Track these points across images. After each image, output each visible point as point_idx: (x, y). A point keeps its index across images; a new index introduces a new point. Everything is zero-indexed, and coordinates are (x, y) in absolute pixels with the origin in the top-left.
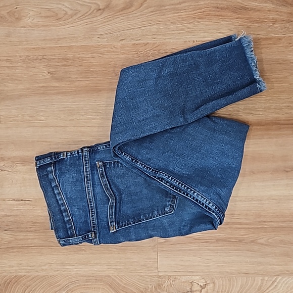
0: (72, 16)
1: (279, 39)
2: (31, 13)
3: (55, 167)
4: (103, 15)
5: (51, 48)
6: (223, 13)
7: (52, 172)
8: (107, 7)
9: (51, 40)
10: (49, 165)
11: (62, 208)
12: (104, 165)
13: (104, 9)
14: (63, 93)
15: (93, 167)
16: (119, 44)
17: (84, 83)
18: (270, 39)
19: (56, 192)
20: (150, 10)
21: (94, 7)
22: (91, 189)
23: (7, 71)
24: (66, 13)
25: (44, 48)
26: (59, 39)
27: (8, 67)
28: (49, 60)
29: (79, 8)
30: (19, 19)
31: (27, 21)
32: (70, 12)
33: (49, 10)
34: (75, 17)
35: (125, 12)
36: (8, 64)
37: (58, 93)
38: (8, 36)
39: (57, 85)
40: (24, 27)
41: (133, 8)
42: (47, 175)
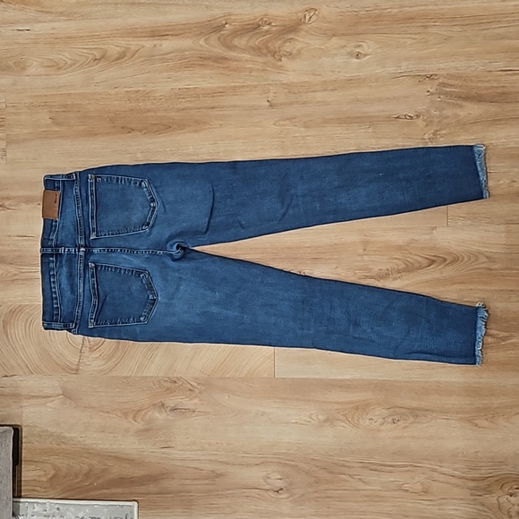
0: (71, 66)
1: (256, 87)
2: (35, 63)
3: (56, 258)
4: (99, 65)
5: (53, 95)
6: (206, 62)
7: (53, 262)
8: (103, 57)
9: (52, 88)
10: (52, 255)
11: (54, 296)
12: (96, 267)
13: (100, 59)
14: (62, 137)
15: (86, 266)
16: (113, 92)
17: (81, 128)
18: (247, 86)
19: (52, 280)
20: (141, 59)
21: (91, 57)
22: (82, 285)
23: (14, 117)
24: (66, 63)
25: (46, 96)
26: (59, 87)
27: (14, 113)
28: (51, 106)
29: (78, 58)
30: (24, 69)
31: (31, 71)
32: (69, 62)
33: (51, 60)
34: (74, 67)
35: (119, 61)
36: (13, 110)
37: (58, 137)
38: (14, 85)
39: (57, 129)
40: (28, 76)
41: (126, 58)
42: (49, 263)
